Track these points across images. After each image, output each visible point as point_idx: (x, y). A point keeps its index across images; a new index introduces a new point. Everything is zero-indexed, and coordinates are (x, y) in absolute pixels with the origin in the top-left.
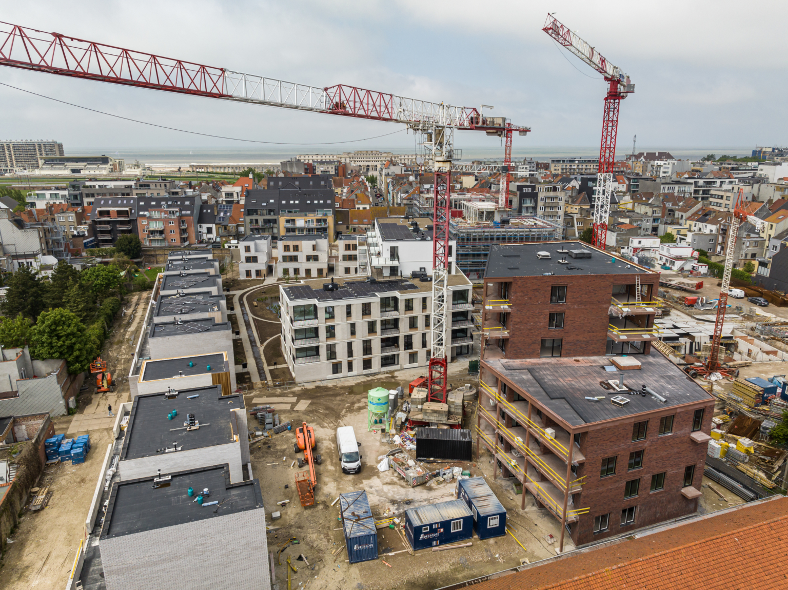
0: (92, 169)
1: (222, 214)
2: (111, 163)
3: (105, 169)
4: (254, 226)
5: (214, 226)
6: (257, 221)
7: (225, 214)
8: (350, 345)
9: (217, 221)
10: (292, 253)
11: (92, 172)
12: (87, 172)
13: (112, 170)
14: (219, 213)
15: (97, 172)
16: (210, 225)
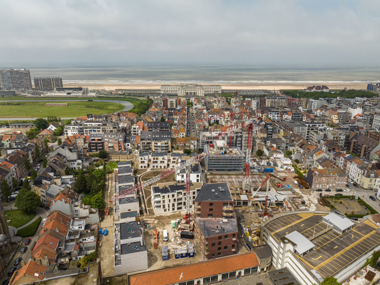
0: (76, 93)
1: (132, 139)
2: (83, 90)
3: (81, 93)
4: (143, 145)
5: (130, 144)
6: (144, 143)
7: (134, 139)
8: (169, 205)
9: (131, 142)
10: (156, 160)
11: (75, 94)
12: (73, 94)
13: (83, 93)
14: (131, 139)
15: (78, 94)
16: (128, 144)
